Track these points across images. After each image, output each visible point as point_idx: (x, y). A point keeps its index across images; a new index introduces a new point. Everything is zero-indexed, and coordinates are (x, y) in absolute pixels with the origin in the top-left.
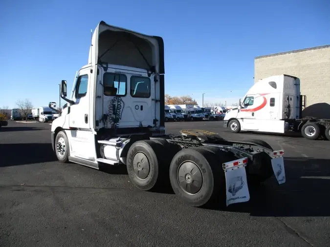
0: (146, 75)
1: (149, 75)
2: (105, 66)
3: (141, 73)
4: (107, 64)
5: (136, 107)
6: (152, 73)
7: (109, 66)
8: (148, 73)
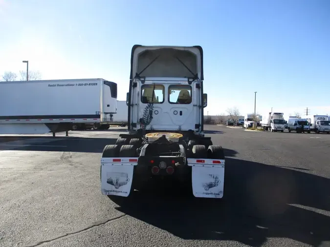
0: (187, 83)
1: (190, 83)
2: (143, 79)
3: (179, 82)
4: (144, 77)
5: (175, 113)
6: (193, 81)
7: (147, 79)
8: (188, 81)
